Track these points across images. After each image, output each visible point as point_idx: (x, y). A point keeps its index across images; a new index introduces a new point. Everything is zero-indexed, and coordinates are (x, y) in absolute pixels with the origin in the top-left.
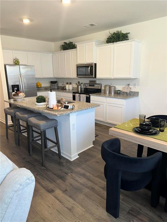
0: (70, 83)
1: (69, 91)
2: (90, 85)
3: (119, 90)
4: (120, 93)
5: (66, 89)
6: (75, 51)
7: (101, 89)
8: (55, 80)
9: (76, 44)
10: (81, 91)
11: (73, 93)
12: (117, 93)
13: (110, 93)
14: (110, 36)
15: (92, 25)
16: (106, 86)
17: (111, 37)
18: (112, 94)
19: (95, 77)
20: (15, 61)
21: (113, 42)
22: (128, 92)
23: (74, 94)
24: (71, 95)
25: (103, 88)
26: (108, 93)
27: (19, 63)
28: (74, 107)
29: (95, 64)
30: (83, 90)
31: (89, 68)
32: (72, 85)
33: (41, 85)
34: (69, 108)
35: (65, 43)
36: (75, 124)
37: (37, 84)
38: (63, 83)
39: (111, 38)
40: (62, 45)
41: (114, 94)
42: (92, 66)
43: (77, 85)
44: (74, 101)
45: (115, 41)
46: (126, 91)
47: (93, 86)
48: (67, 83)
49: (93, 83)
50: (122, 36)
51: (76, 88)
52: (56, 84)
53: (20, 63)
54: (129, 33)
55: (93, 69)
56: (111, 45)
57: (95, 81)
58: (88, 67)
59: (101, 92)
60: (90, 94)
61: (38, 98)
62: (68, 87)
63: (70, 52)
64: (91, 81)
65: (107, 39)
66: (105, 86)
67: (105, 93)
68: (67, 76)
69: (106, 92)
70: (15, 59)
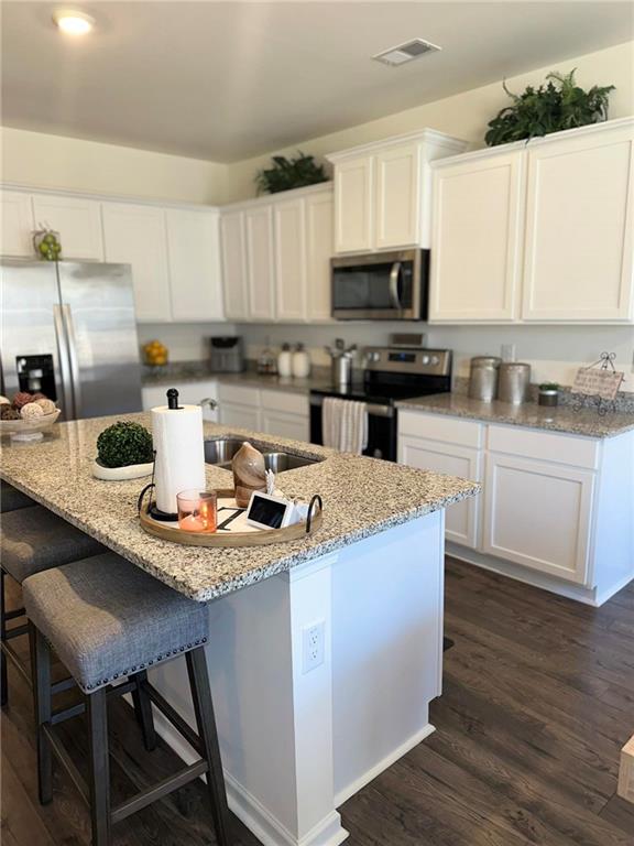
0: (300, 348)
1: (293, 386)
2: (393, 357)
3: (553, 382)
4: (555, 397)
5: (277, 374)
6: (327, 196)
7: (448, 378)
8: (231, 332)
9: (331, 158)
10: (350, 384)
11: (314, 392)
12: (543, 401)
13: (501, 394)
14: (504, 110)
15: (416, 49)
16: (481, 362)
17: (509, 112)
18: (509, 401)
19: (424, 315)
20: (39, 239)
21: (525, 136)
22: (607, 393)
23: (316, 400)
24: (301, 404)
25: (461, 372)
26: (487, 394)
27: (59, 250)
28: (318, 514)
29: (426, 254)
30: (358, 378)
31: (394, 274)
32: (309, 355)
33: (165, 355)
34: (287, 521)
35: (280, 160)
36: (324, 623)
37: (148, 349)
38: (267, 344)
39: (510, 117)
40: (266, 172)
41: (522, 403)
42: (409, 265)
43: (332, 355)
44: (316, 449)
45: (539, 130)
46: (593, 391)
47: (411, 359)
48: (286, 348)
49: (407, 347)
50: (574, 104)
51: (326, 368)
52: (235, 350)
53: (65, 253)
54: (612, 87)
55: (411, 277)
56: (513, 155)
57: (418, 338)
58: (387, 268)
59: (449, 390)
60: (397, 404)
61: (109, 438)
62: (285, 363)
63: (302, 201)
64: (398, 338)
65: (490, 124)
66: (473, 359)
67: (472, 394)
68: (284, 311)
69: (480, 390)
70: (38, 233)
